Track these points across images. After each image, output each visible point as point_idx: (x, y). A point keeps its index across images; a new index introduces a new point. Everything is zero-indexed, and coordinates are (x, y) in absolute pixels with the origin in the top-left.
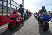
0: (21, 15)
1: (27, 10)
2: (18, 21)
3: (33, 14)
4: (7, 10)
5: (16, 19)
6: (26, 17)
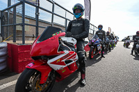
1: (100, 27)
5: (49, 62)
6: (97, 51)
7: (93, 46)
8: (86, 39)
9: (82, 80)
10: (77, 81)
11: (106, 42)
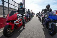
0: (21, 16)
1: (29, 10)
2: (17, 24)
3: (35, 14)
4: (4, 10)
5: (14, 22)
6: (28, 18)
7: (26, 17)
8: (24, 15)
9: (24, 27)
10: (22, 28)
11: (31, 15)
